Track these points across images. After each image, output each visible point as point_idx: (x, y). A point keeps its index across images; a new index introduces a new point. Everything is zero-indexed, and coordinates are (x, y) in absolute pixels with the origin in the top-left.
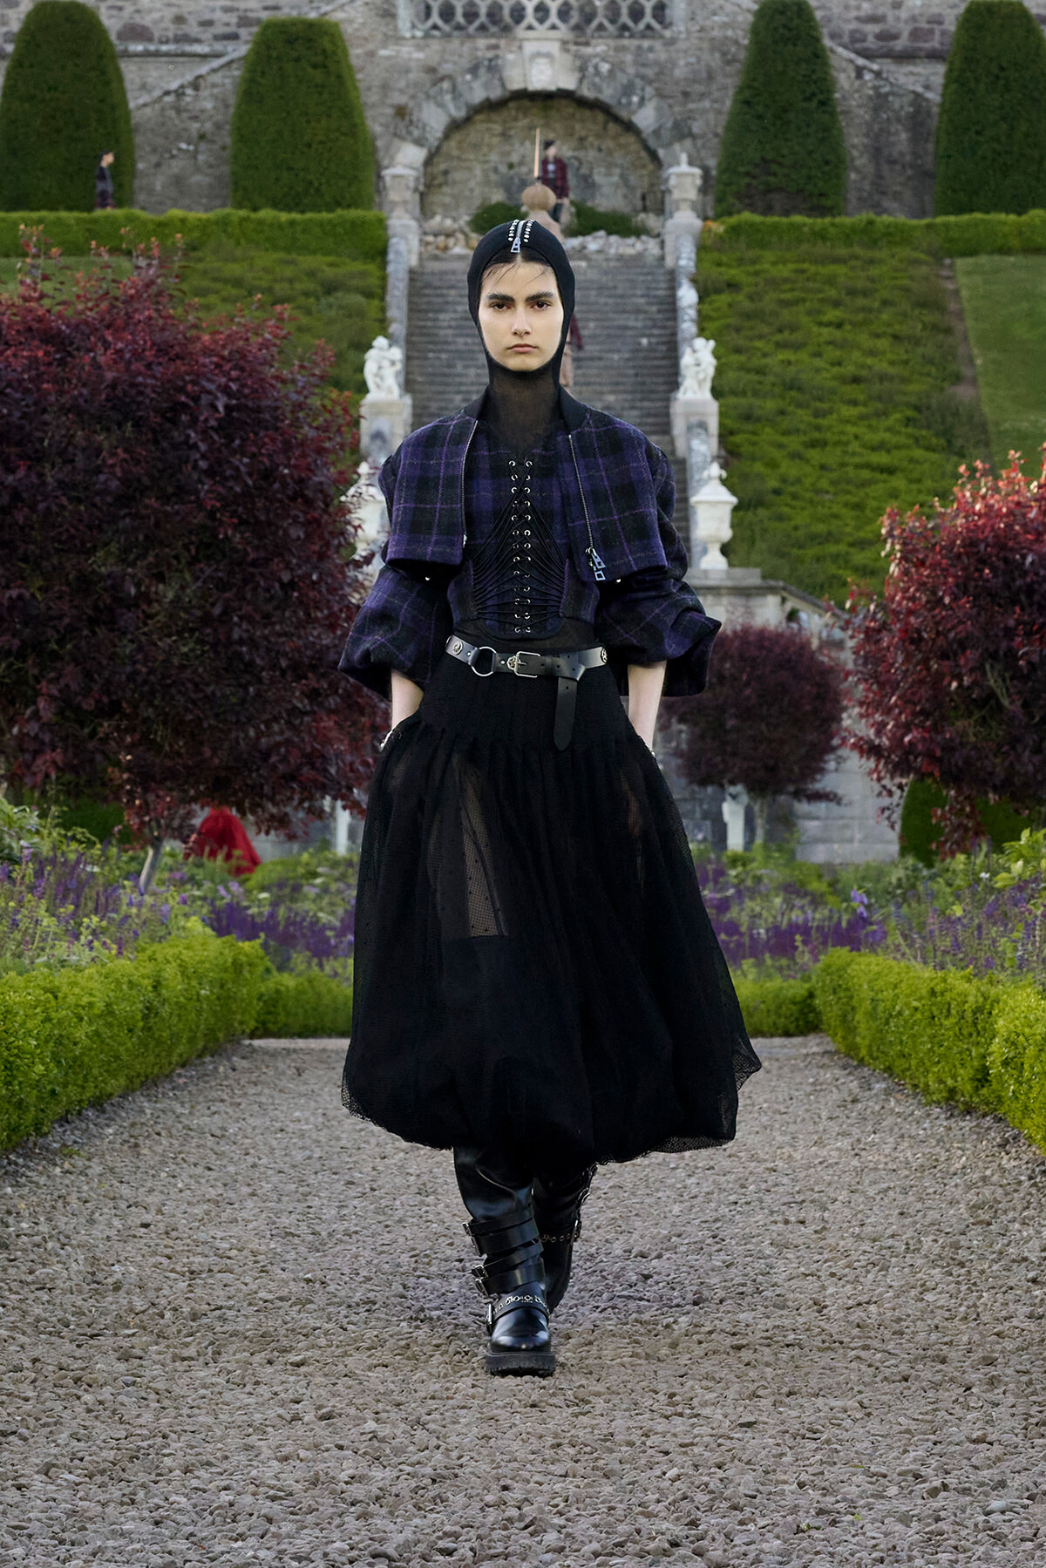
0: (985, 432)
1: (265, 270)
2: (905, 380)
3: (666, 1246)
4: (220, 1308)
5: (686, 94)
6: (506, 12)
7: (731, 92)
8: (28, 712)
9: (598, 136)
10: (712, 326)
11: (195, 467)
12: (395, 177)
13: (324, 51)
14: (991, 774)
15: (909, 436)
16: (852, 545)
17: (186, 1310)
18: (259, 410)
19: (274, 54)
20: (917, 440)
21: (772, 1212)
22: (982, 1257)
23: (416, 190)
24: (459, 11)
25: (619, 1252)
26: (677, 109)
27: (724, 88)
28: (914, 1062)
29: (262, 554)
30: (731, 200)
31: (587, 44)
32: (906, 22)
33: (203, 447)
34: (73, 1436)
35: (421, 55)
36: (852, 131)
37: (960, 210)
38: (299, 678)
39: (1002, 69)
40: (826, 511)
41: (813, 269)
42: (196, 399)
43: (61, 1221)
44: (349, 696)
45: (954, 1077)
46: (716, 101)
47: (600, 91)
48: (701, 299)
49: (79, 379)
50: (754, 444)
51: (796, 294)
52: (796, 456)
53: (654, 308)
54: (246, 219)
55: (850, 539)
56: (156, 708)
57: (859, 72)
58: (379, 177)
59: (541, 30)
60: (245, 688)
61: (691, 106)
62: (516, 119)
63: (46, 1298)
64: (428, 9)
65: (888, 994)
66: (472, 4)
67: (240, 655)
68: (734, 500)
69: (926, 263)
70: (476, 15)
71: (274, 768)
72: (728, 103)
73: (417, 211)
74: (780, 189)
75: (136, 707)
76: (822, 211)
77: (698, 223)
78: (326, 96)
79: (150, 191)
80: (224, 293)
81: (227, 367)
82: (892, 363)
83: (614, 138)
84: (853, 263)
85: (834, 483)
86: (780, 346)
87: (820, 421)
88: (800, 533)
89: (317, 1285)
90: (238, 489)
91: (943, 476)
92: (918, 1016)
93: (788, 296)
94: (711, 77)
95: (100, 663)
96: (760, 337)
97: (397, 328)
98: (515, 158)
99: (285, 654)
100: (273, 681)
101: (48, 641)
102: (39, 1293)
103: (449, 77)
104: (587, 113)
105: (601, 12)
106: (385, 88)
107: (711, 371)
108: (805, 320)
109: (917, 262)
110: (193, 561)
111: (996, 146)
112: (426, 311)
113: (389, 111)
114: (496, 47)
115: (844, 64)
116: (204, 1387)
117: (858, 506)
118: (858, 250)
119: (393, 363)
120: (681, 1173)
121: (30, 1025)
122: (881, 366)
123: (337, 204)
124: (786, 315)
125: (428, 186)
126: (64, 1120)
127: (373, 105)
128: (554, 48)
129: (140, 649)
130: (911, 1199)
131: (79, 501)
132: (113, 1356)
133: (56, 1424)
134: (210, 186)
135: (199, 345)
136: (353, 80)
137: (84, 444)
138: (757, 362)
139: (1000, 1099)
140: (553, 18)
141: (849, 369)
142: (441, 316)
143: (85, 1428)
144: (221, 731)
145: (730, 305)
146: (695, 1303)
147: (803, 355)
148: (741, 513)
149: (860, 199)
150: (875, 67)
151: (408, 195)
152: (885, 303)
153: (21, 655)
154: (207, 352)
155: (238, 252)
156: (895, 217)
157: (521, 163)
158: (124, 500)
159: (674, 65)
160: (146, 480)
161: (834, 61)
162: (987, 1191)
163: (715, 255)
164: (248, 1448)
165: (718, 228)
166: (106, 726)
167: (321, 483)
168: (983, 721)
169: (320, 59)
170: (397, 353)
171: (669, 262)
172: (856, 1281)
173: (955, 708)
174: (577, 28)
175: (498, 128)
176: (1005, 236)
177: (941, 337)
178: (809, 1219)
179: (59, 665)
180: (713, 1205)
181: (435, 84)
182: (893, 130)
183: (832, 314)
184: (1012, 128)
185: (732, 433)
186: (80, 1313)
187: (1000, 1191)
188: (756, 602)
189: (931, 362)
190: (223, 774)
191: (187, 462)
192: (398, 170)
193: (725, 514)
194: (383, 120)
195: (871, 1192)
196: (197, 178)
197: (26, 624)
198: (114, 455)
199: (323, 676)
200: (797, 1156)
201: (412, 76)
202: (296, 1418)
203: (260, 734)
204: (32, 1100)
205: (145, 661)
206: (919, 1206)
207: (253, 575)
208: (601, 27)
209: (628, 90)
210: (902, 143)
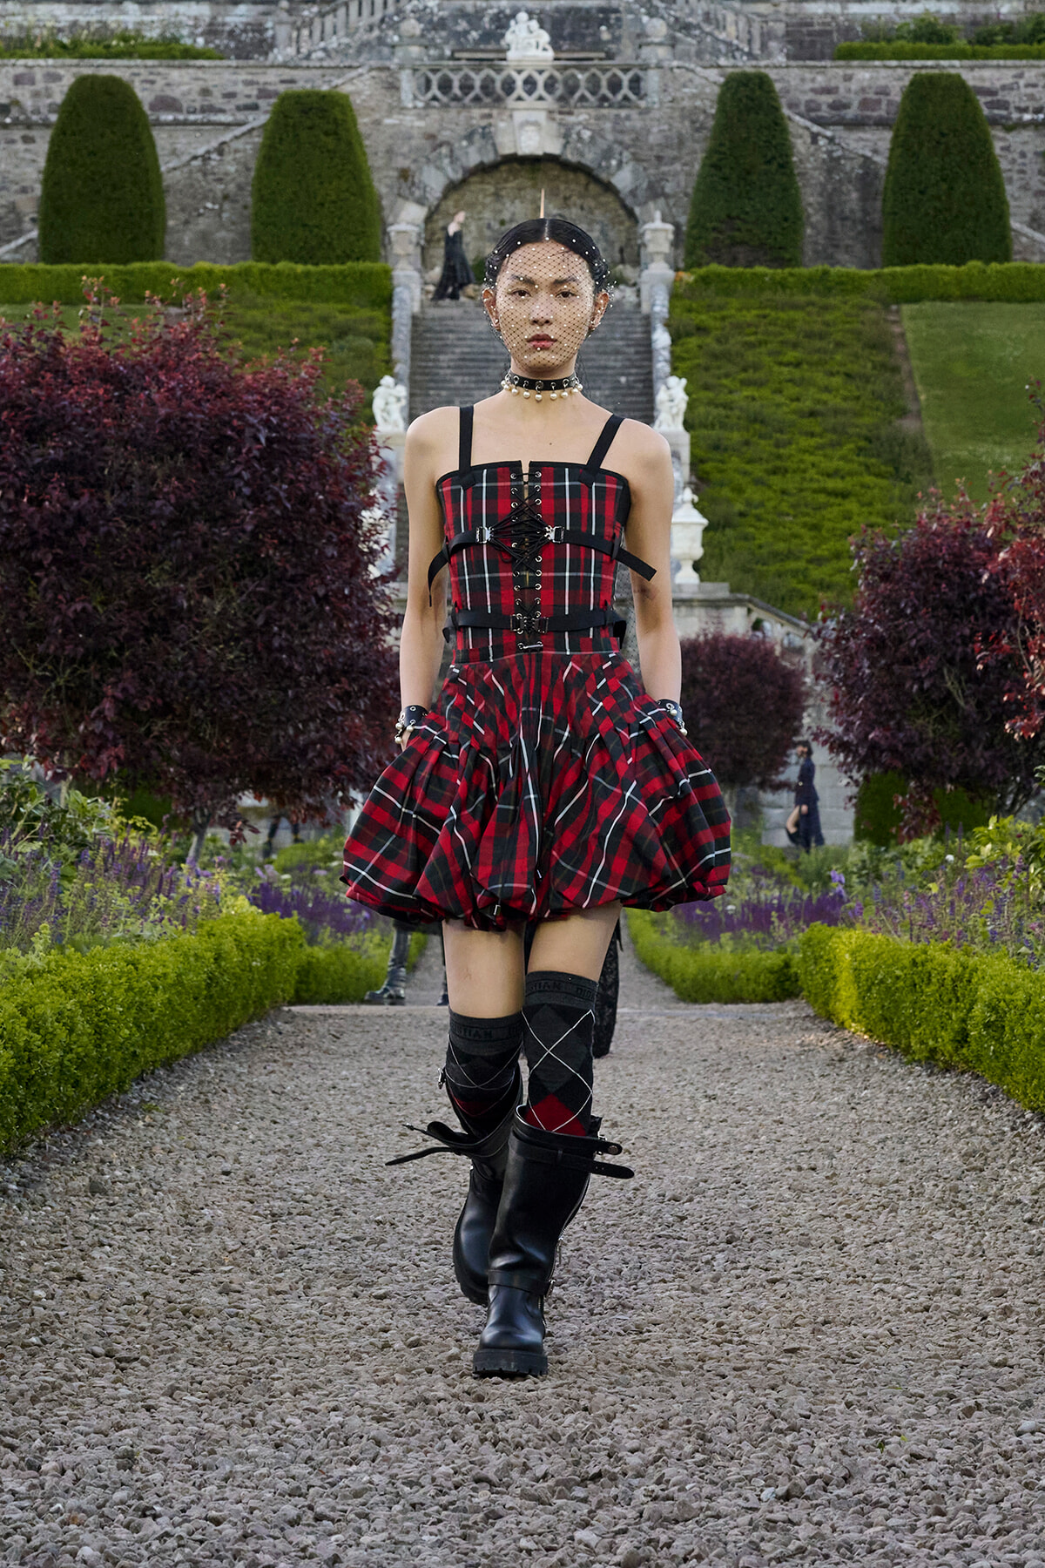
0: (929, 460)
1: (284, 316)
2: (857, 414)
3: (695, 1192)
4: (304, 1247)
5: (659, 158)
6: (498, 85)
7: (700, 156)
8: (94, 712)
9: (581, 196)
10: (681, 365)
11: (239, 493)
12: (399, 232)
13: (335, 120)
14: (949, 767)
15: (860, 464)
16: (810, 561)
17: (274, 1248)
18: (296, 442)
19: (291, 122)
20: (867, 467)
21: (785, 1160)
22: (980, 1200)
23: (418, 244)
24: (456, 84)
25: (654, 1196)
26: (652, 171)
27: (695, 152)
28: (896, 1026)
29: (300, 571)
30: (700, 252)
31: (570, 113)
32: (856, 93)
33: (246, 475)
34: (190, 1362)
35: (421, 124)
36: (808, 190)
37: (904, 262)
38: (332, 683)
39: (943, 135)
40: (787, 531)
41: (773, 314)
42: (240, 432)
43: (151, 1170)
44: (377, 698)
45: (935, 1039)
46: (685, 164)
47: (582, 154)
48: (674, 342)
49: (135, 413)
50: (721, 471)
51: (760, 337)
52: (758, 482)
53: (632, 350)
54: (263, 272)
55: (807, 556)
56: (204, 709)
57: (815, 138)
58: (385, 233)
59: (530, 101)
60: (285, 691)
61: (664, 169)
62: (506, 181)
63: (146, 1238)
64: (428, 84)
65: (871, 964)
66: (467, 77)
67: (279, 661)
68: (705, 522)
69: (873, 309)
70: (471, 88)
71: (311, 763)
72: (697, 167)
73: (419, 265)
74: (742, 243)
75: (187, 708)
76: (780, 262)
77: (671, 274)
78: (337, 160)
79: (180, 246)
80: (247, 337)
81: (268, 403)
82: (845, 399)
83: (595, 198)
84: (809, 309)
85: (793, 506)
86: (746, 383)
87: (782, 451)
88: (764, 551)
89: (388, 1226)
90: (278, 512)
91: (891, 500)
92: (901, 984)
93: (752, 338)
94: (681, 142)
95: (154, 668)
96: (727, 376)
97: (402, 368)
98: (506, 216)
99: (321, 661)
100: (309, 685)
101: (108, 649)
102: (140, 1234)
103: (448, 143)
104: (571, 176)
105: (583, 84)
106: (390, 152)
107: (683, 406)
108: (767, 360)
109: (865, 308)
110: (238, 578)
111: (938, 204)
112: (427, 353)
113: (395, 174)
114: (489, 116)
115: (801, 131)
116: (300, 1317)
117: (815, 527)
118: (813, 297)
119: (399, 399)
120: (698, 1126)
121: (116, 993)
122: (834, 401)
123: (348, 257)
124: (750, 356)
125: (428, 241)
126: (143, 1079)
127: (379, 168)
128: (541, 117)
129: (191, 656)
130: (907, 1148)
131: (136, 523)
132: (214, 1290)
133: (172, 1351)
134: (233, 242)
135: (242, 384)
136: (361, 144)
137: (140, 472)
138: (723, 397)
139: (979, 1058)
140: (540, 90)
141: (807, 404)
142: (442, 357)
143: (199, 1355)
144: (264, 730)
145: (700, 347)
146: (729, 1242)
147: (766, 392)
148: (711, 534)
149: (816, 252)
150: (829, 133)
151: (411, 249)
152: (839, 345)
153: (85, 662)
154: (249, 389)
155: (260, 300)
156: (848, 267)
157: (512, 221)
158: (175, 523)
159: (649, 132)
160: (195, 505)
161: (792, 128)
162: (975, 1140)
163: (687, 302)
164: (348, 1372)
165: (688, 277)
166: (159, 726)
167: (352, 507)
168: (941, 720)
169: (331, 127)
170: (402, 391)
171: (645, 308)
172: (869, 1221)
173: (916, 708)
174: (561, 99)
175: (491, 189)
176: (945, 284)
177: (887, 375)
178: (819, 1164)
179: (118, 670)
180: (732, 1154)
181: (434, 149)
182: (844, 189)
183: (791, 355)
184: (951, 188)
185: (702, 461)
186: (178, 1252)
187: (987, 1141)
188: (725, 613)
189: (880, 397)
190: (264, 768)
191: (232, 488)
192: (402, 227)
193: (697, 533)
194: (388, 181)
195: (872, 1142)
196: (222, 234)
197: (88, 635)
198: (166, 481)
199: (354, 680)
200: (800, 1109)
201: (414, 143)
202: (386, 1345)
203: (298, 732)
204: (117, 1061)
205: (196, 667)
206: (916, 1154)
207: (291, 590)
208: (583, 98)
209: (607, 154)
210: (853, 198)
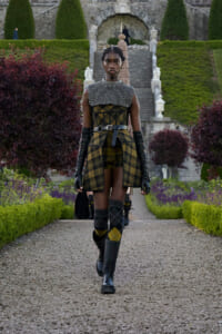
0: (219, 87)
1: (63, 52)
2: (202, 76)
3: (149, 266)
5: (154, 14)
7: (164, 13)
9: (135, 23)
10: (160, 64)
12: (91, 32)
16: (190, 112)
20: (204, 89)
23: (96, 35)
26: (152, 17)
27: (162, 13)
30: (164, 37)
31: (133, 3)
35: (97, 6)
36: (190, 22)
37: (214, 39)
38: (70, 142)
40: (185, 104)
41: (182, 52)
43: (19, 260)
46: (160, 16)
47: (136, 13)
48: (158, 59)
50: (169, 90)
52: (178, 93)
53: (147, 61)
57: (192, 9)
58: (88, 32)
61: (155, 17)
62: (117, 20)
68: (165, 102)
69: (206, 51)
72: (163, 16)
73: (96, 39)
74: (174, 35)
76: (184, 39)
77: (157, 42)
79: (38, 35)
80: (54, 57)
82: (199, 72)
83: (138, 24)
85: (186, 98)
86: (175, 69)
87: (184, 85)
88: (179, 109)
93: (177, 58)
94: (159, 10)
96: (170, 67)
97: (92, 65)
99: (67, 136)
103: (103, 11)
104: (133, 18)
106: (89, 12)
107: (160, 74)
108: (180, 63)
109: (204, 50)
113: (90, 18)
114: (113, 4)
117: (191, 104)
118: (191, 48)
119: (91, 73)
122: (196, 73)
123: (79, 38)
125: (98, 34)
126: (19, 238)
127: (86, 17)
128: (126, 4)
134: (51, 34)
135: (48, 69)
136: (82, 10)
138: (169, 72)
141: (190, 74)
145: (164, 60)
147: (179, 71)
148: (166, 105)
149: (192, 37)
150: (195, 8)
151: (94, 36)
154: (50, 70)
155: (57, 48)
156: (200, 41)
157: (118, 29)
159: (151, 8)
160: (37, 98)
161: (186, 7)
163: (161, 49)
165: (161, 43)
166: (28, 152)
167: (75, 99)
170: (92, 71)
171: (151, 51)
175: (113, 22)
177: (209, 67)
179: (18, 139)
181: (100, 12)
182: (199, 21)
183: (186, 62)
185: (164, 88)
188: (170, 124)
189: (207, 72)
191: (46, 94)
193: (163, 105)
194: (88, 20)
196: (49, 32)
201: (95, 10)
209: (141, 13)
210: (201, 24)
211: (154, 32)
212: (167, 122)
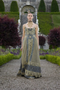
0: (54, 25)
2: (49, 22)
16: (46, 31)
32: (49, 1)
35: (21, 3)
36: (46, 7)
37: (52, 12)
47: (32, 5)
48: (37, 17)
52: (43, 26)
58: (19, 10)
62: (27, 7)
69: (50, 15)
70: (24, 1)
72: (39, 6)
73: (21, 12)
77: (37, 13)
79: (6, 11)
83: (32, 8)
86: (42, 20)
88: (43, 30)
107: (38, 21)
114: (26, 3)
118: (46, 14)
134: (9, 11)
135: (10, 20)
136: (17, 4)
137: (3, 25)
141: (46, 21)
142: (22, 18)
148: (40, 29)
149: (46, 11)
159: (36, 4)
161: (45, 3)
170: (20, 20)
174: (30, 1)
177: (51, 19)
183: (45, 18)
185: (39, 25)
194: (19, 7)
210: (49, 8)
211: (36, 10)
212: (40, 34)
